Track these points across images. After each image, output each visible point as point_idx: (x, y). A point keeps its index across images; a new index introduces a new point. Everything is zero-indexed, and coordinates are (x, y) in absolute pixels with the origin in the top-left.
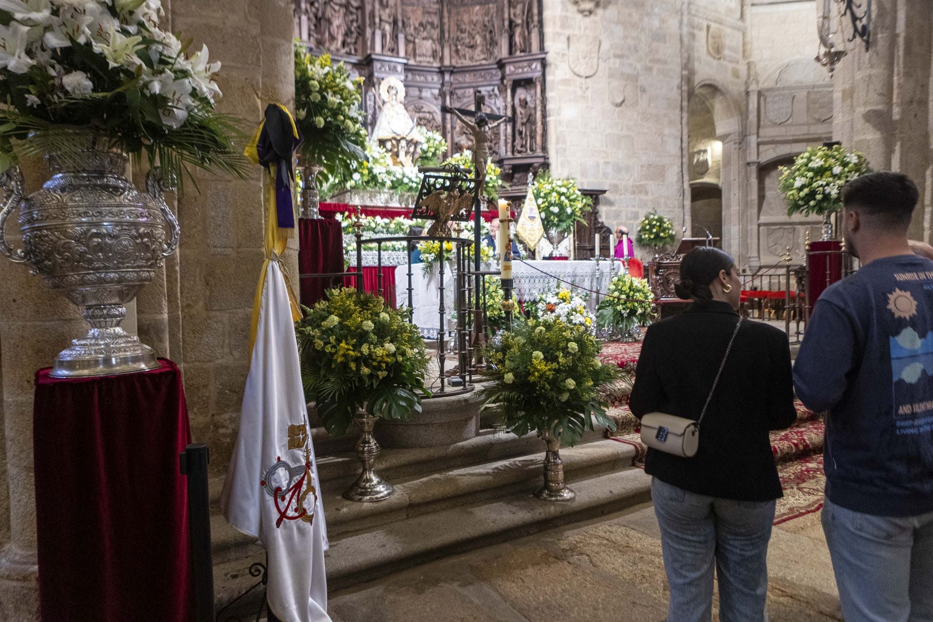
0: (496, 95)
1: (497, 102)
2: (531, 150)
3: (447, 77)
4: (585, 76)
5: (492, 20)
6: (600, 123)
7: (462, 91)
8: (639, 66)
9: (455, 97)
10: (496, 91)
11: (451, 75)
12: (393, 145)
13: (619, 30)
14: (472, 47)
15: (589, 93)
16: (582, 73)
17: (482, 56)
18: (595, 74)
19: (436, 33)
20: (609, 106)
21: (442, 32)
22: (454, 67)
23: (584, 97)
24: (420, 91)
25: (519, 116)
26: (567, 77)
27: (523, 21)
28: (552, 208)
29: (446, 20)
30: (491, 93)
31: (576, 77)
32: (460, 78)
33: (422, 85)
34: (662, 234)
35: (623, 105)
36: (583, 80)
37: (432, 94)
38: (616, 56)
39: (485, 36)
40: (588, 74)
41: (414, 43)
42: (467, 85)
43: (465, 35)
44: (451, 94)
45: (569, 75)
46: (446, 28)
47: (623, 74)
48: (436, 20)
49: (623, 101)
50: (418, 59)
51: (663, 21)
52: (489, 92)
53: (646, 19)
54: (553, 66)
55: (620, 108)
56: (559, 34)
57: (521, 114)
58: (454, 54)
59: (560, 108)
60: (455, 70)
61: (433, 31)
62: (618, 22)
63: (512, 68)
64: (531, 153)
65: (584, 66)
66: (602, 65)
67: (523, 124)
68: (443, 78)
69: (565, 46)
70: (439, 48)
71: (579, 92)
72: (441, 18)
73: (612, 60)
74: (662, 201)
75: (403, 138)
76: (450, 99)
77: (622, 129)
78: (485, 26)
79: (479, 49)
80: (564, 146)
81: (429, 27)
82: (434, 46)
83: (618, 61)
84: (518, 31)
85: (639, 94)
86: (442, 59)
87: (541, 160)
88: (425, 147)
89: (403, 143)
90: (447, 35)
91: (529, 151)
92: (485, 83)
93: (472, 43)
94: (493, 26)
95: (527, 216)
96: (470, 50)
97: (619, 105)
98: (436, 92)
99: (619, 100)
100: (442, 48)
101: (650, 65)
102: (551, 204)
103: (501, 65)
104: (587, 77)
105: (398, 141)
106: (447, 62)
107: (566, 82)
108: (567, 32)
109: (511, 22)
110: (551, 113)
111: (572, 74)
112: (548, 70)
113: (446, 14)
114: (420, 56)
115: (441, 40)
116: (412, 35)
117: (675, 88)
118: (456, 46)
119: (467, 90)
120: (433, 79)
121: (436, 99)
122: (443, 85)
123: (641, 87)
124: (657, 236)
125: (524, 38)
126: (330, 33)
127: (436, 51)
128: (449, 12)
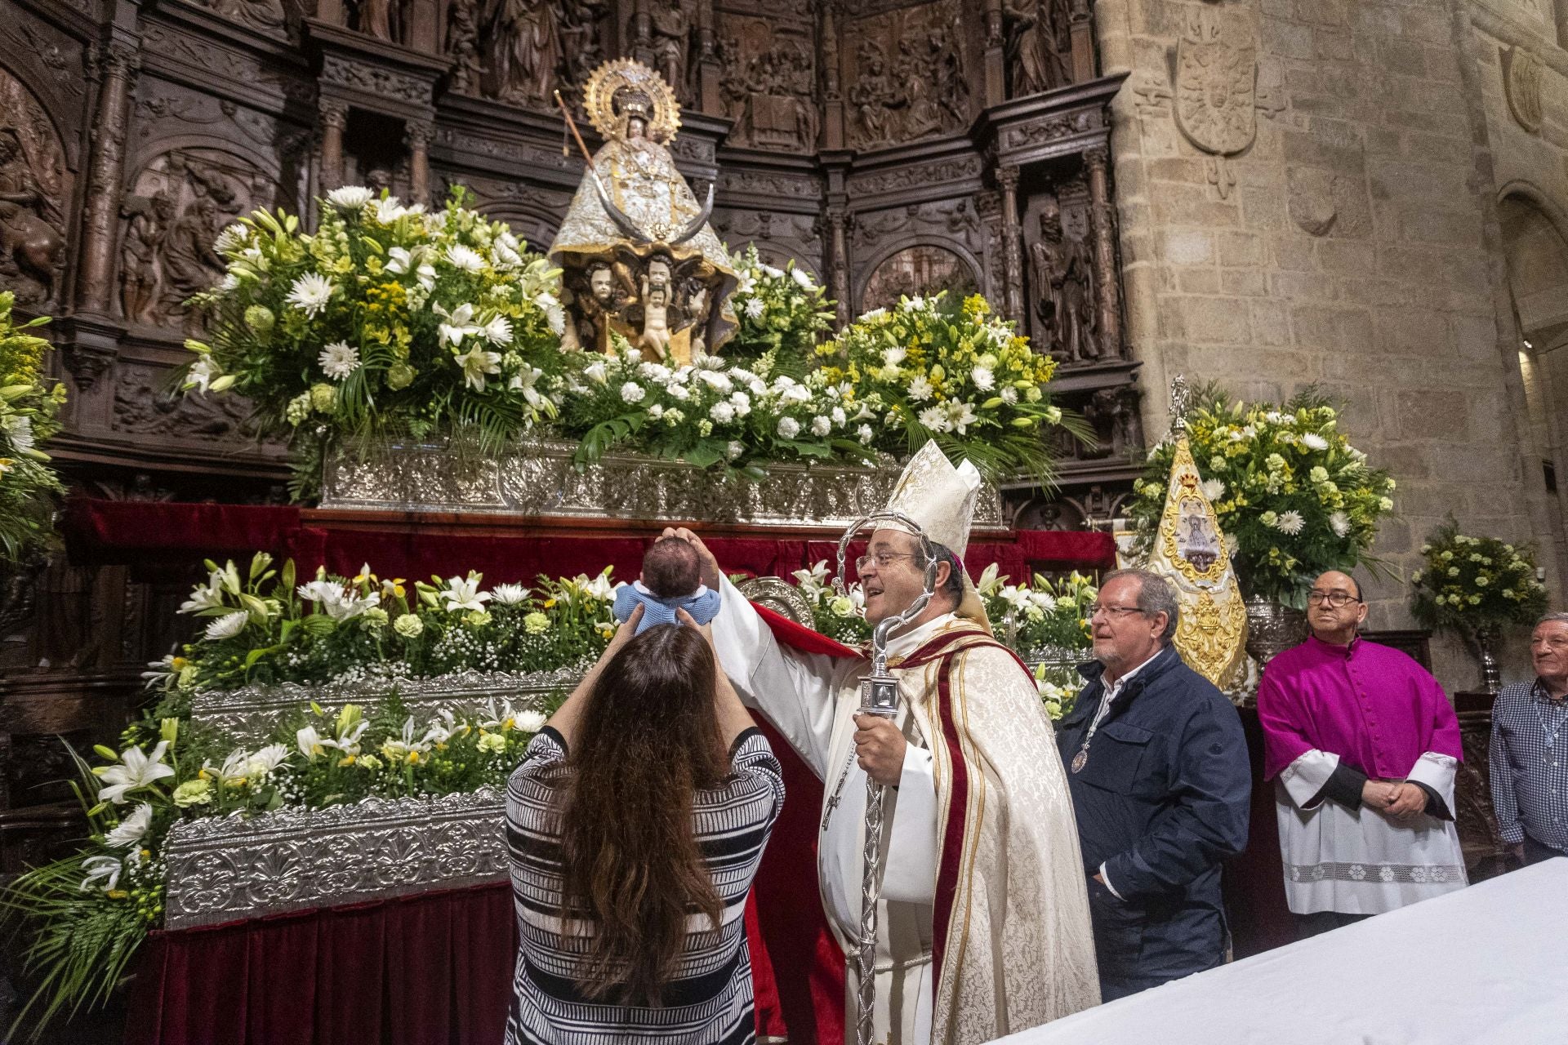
0: (969, 221)
1: (976, 240)
2: (1085, 355)
3: (836, 183)
4: (1223, 151)
5: (952, 35)
6: (1273, 276)
7: (877, 218)
8: (1362, 132)
9: (858, 233)
10: (971, 211)
11: (845, 179)
12: (618, 281)
13: (1299, 40)
14: (900, 106)
15: (1237, 198)
16: (1215, 145)
17: (930, 124)
18: (1249, 147)
19: (805, 80)
20: (1291, 230)
21: (822, 75)
22: (854, 155)
23: (1225, 209)
24: (765, 220)
25: (1042, 263)
26: (1174, 154)
27: (1041, 13)
28: (1269, 518)
29: (831, 47)
30: (957, 215)
31: (1198, 154)
32: (870, 184)
33: (768, 203)
34: (1508, 593)
35: (1333, 230)
36: (1219, 160)
37: (797, 227)
38: (1300, 105)
39: (935, 73)
40: (1233, 148)
41: (748, 100)
42: (890, 200)
43: (882, 80)
44: (848, 224)
45: (1178, 149)
46: (832, 63)
47: (1323, 150)
48: (805, 49)
49: (1333, 219)
50: (757, 138)
51: (1410, 22)
52: (949, 213)
53: (1367, 16)
54: (1133, 126)
55: (1324, 240)
56: (1147, 46)
57: (1047, 258)
58: (850, 130)
59: (1161, 236)
60: (857, 164)
61: (797, 75)
62: (1298, 21)
63: (1018, 136)
64: (1086, 362)
65: (1221, 125)
66: (1265, 128)
67: (1057, 285)
68: (826, 186)
69: (1163, 75)
70: (813, 116)
71: (1211, 195)
72: (819, 41)
73: (1291, 114)
74: (1469, 493)
75: (660, 253)
76: (846, 238)
77: (1336, 297)
78: (935, 49)
79: (919, 111)
80: (1179, 341)
81: (787, 65)
82: (799, 109)
83: (1306, 118)
84: (1028, 44)
85: (1372, 203)
86: (820, 139)
87: (1120, 380)
88: (756, 308)
89: (660, 272)
90: (833, 84)
91: (1077, 357)
92: (940, 191)
93: (899, 97)
94: (956, 46)
95: (1181, 550)
96: (896, 115)
97: (1319, 230)
98: (808, 223)
99: (1323, 216)
100: (823, 114)
101: (1391, 128)
102: (1264, 501)
103: (984, 134)
104: (1229, 155)
105: (641, 265)
106: (834, 145)
107: (1171, 168)
108: (1166, 41)
109: (1008, 22)
110: (1137, 249)
111: (1188, 147)
112: (1119, 136)
113: (830, 32)
114: (763, 131)
115: (819, 95)
116: (742, 82)
117: (1464, 189)
118: (859, 106)
119: (890, 213)
120: (797, 190)
121: (807, 240)
122: (824, 203)
123: (1374, 184)
124: (1491, 596)
125: (1047, 57)
126: (513, 60)
127: (806, 122)
128: (840, 31)
